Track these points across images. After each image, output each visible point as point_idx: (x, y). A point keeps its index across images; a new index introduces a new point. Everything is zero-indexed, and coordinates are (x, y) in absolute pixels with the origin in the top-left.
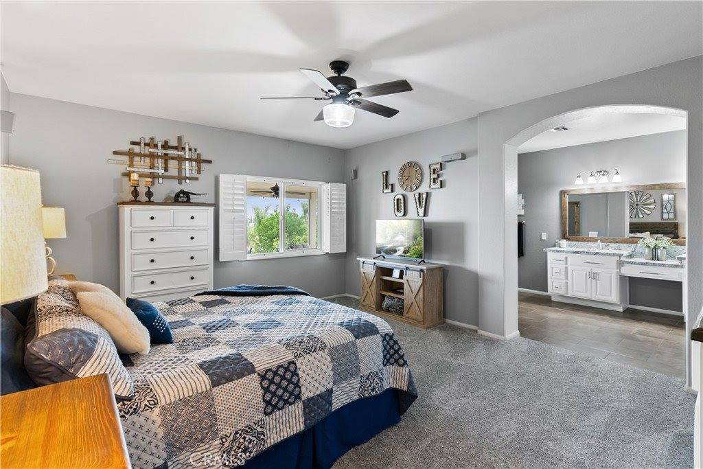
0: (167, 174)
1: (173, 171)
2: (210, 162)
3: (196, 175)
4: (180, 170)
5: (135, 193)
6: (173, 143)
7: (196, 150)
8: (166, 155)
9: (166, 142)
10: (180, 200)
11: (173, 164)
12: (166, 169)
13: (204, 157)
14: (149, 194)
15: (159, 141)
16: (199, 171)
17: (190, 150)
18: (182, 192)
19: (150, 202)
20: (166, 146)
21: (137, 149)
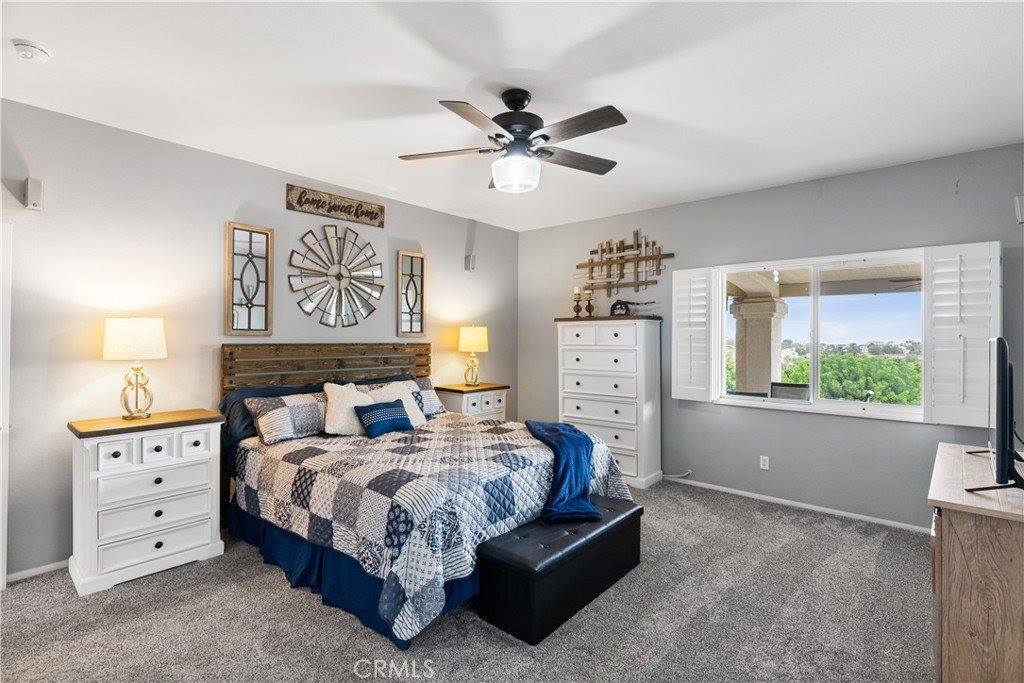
0: (622, 281)
1: (629, 278)
2: (671, 256)
3: (655, 278)
4: (637, 274)
5: (578, 309)
6: (630, 241)
7: (654, 243)
8: (622, 257)
9: (622, 242)
10: (617, 312)
11: (629, 268)
12: (622, 276)
13: (665, 251)
14: (590, 308)
15: (616, 241)
16: (659, 272)
17: (647, 245)
18: (619, 302)
19: (590, 318)
20: (622, 247)
21: (596, 258)
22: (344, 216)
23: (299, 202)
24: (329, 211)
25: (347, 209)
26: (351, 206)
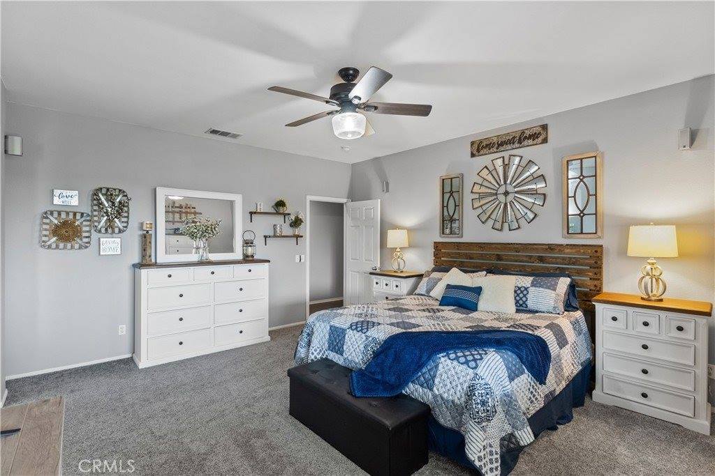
22: (509, 147)
23: (478, 151)
24: (497, 148)
25: (511, 142)
26: (514, 137)
